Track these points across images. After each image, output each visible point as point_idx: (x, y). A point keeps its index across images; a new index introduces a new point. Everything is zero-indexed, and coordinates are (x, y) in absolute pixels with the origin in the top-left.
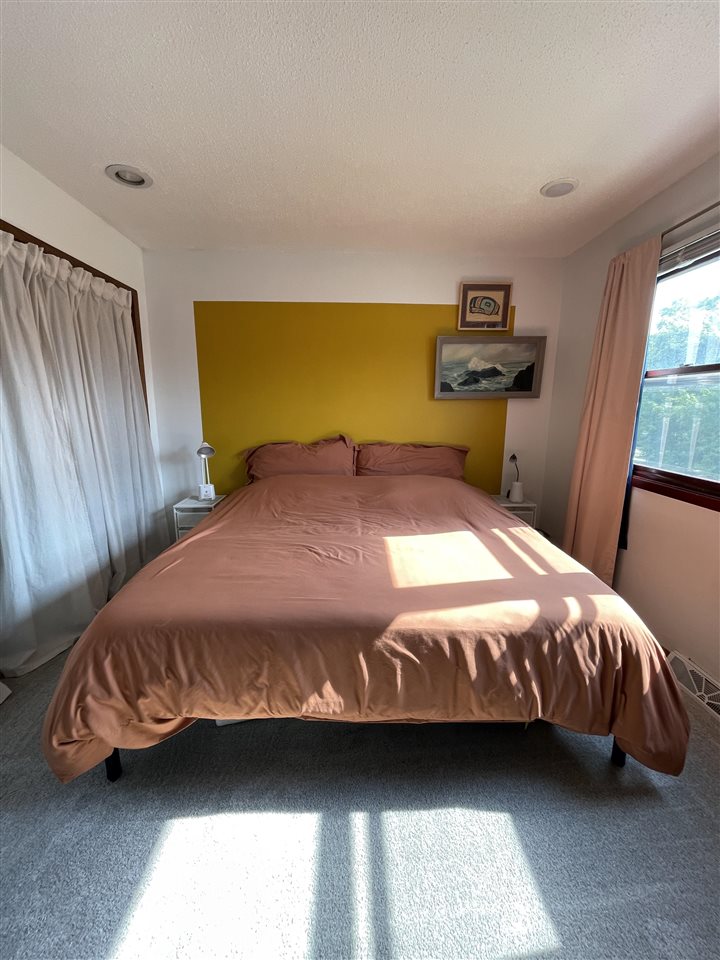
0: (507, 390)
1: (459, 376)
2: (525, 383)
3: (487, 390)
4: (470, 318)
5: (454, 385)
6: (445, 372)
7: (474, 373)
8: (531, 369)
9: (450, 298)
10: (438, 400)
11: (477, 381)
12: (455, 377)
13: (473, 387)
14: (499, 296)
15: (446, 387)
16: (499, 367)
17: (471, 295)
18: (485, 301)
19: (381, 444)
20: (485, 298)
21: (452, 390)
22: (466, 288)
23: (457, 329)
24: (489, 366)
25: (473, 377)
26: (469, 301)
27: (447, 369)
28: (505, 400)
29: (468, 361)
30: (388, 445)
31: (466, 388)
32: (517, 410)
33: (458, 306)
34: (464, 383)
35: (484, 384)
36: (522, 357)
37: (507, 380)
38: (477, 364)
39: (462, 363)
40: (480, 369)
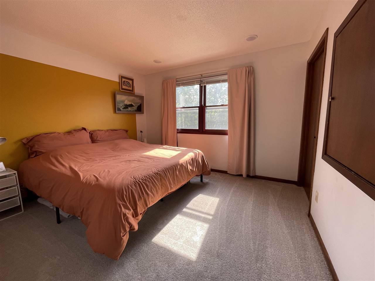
0: (136, 111)
1: (122, 106)
2: (140, 109)
3: (130, 111)
4: (124, 87)
5: (121, 109)
6: (118, 104)
7: (126, 105)
8: (141, 105)
9: (117, 80)
10: (117, 113)
11: (127, 108)
12: (121, 106)
13: (127, 110)
14: (131, 82)
15: (119, 110)
16: (133, 104)
17: (123, 80)
18: (127, 83)
19: (99, 130)
20: (127, 82)
21: (121, 110)
22: (121, 77)
23: (120, 90)
24: (130, 103)
25: (126, 106)
26: (123, 82)
27: (118, 103)
28: (135, 114)
29: (125, 101)
30: (102, 130)
31: (125, 110)
32: (139, 117)
33: (119, 83)
34: (124, 108)
35: (129, 109)
36: (138, 101)
37: (135, 108)
38: (127, 103)
39: (123, 101)
40: (128, 104)
